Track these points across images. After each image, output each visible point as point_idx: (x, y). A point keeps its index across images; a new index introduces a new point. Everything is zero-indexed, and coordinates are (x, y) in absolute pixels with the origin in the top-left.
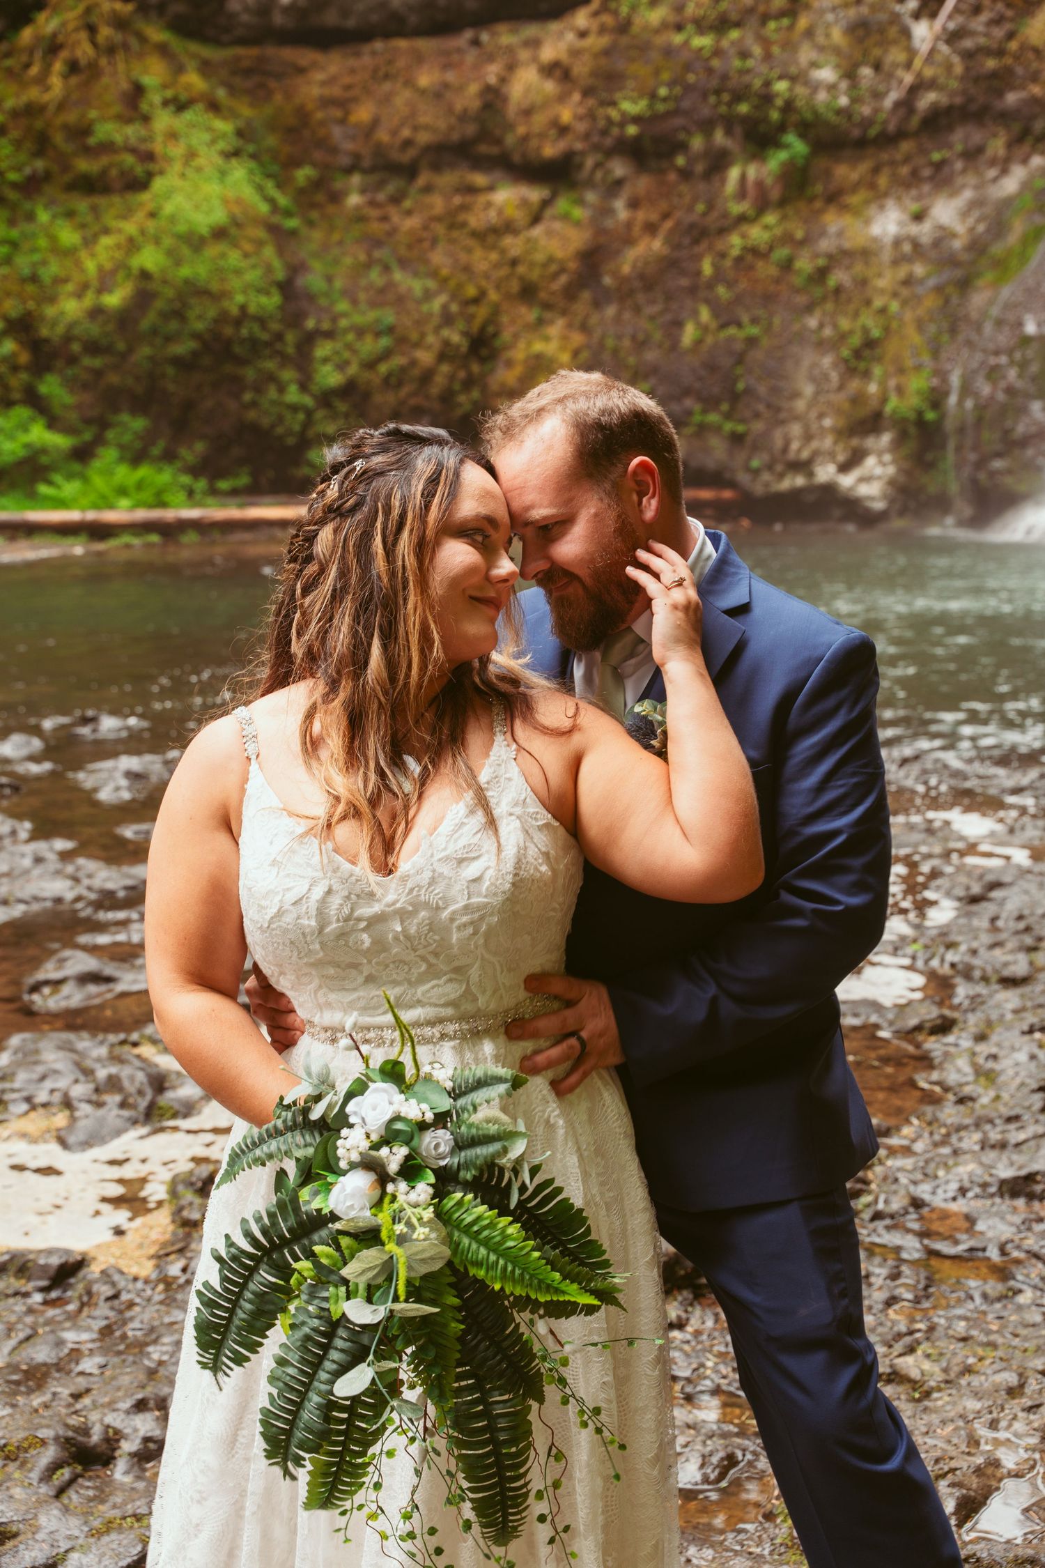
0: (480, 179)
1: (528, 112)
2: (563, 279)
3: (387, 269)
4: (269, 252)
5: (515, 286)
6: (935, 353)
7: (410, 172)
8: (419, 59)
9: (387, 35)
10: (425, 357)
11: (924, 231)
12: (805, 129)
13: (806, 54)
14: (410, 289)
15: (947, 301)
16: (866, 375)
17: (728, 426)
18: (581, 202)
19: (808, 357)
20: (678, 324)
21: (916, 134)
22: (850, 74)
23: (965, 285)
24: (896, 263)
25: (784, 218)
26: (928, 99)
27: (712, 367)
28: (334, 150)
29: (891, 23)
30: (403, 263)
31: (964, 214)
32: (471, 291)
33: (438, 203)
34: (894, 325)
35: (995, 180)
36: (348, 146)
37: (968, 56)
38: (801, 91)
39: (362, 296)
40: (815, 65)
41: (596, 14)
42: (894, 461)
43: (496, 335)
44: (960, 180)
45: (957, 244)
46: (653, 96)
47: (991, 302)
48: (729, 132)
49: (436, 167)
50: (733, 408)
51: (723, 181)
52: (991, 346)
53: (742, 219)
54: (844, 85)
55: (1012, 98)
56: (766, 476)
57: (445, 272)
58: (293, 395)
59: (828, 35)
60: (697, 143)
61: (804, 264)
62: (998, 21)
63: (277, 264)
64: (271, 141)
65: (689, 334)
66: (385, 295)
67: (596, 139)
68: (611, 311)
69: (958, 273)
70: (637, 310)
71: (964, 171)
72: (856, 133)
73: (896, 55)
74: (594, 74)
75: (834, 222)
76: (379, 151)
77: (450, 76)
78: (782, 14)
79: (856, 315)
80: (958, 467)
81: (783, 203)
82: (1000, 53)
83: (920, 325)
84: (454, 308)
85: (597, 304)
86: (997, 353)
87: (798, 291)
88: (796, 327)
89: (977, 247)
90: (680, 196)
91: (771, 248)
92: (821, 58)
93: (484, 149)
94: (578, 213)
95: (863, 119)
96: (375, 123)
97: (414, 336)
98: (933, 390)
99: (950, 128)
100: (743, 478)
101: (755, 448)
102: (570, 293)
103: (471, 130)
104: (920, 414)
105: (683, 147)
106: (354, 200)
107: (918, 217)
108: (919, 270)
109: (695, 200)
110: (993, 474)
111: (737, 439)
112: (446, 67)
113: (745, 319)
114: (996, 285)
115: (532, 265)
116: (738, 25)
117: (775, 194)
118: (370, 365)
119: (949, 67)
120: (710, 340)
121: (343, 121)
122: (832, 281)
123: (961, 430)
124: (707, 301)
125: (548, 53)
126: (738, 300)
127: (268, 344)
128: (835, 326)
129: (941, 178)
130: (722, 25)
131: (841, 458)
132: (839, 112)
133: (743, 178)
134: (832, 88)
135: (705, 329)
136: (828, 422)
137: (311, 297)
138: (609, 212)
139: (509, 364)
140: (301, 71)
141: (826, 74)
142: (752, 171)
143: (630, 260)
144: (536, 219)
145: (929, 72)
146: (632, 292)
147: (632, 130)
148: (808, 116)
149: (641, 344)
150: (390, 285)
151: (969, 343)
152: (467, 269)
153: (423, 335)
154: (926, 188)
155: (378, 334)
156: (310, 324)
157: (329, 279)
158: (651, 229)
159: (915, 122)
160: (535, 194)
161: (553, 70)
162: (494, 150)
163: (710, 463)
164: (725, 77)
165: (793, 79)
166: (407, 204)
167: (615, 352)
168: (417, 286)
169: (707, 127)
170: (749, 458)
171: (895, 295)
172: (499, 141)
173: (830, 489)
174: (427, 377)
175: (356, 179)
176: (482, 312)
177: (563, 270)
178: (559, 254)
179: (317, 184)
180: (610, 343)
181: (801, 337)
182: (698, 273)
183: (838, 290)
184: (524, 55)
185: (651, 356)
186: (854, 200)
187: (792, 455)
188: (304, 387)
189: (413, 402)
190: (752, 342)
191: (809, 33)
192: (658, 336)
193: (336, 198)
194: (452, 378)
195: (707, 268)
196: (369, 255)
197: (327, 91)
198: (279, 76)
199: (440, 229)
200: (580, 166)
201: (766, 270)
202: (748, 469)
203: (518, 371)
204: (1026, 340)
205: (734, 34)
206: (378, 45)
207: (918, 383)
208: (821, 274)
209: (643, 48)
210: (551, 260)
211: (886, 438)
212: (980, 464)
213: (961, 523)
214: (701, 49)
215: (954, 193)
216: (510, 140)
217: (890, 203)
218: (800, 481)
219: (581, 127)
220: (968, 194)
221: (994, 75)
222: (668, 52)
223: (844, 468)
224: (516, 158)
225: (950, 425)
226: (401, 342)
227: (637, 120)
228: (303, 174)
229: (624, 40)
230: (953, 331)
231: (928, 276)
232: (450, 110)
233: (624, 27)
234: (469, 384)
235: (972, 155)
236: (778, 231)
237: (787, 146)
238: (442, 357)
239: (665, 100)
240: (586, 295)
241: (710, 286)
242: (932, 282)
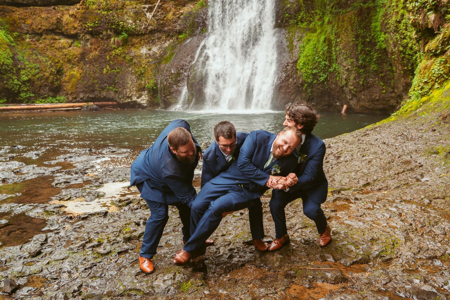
0: (57, 37)
1: (67, 24)
2: (77, 59)
3: (37, 55)
4: (8, 50)
5: (66, 60)
6: (155, 76)
7: (41, 35)
8: (42, 12)
9: (34, 6)
10: (47, 74)
11: (151, 52)
12: (126, 31)
13: (126, 17)
14: (42, 60)
15: (156, 66)
16: (141, 80)
17: (114, 89)
18: (80, 43)
19: (130, 76)
20: (103, 69)
21: (148, 34)
22: (135, 22)
23: (159, 63)
24: (146, 58)
25: (123, 48)
26: (150, 28)
27: (110, 78)
28: (23, 29)
29: (142, 13)
30: (40, 54)
31: (158, 50)
32: (57, 61)
33: (48, 42)
34: (147, 70)
35: (164, 44)
36: (26, 28)
37: (157, 20)
38: (125, 24)
39: (31, 61)
40: (128, 19)
41: (81, 5)
42: (148, 97)
43: (62, 70)
44: (157, 43)
45: (157, 55)
46: (95, 23)
47: (165, 67)
48: (111, 31)
49: (47, 34)
50: (115, 86)
51: (110, 41)
52: (166, 75)
53: (115, 48)
54: (134, 23)
55: (165, 28)
56: (123, 99)
57: (50, 56)
58: (16, 82)
59: (130, 14)
60: (104, 33)
61: (128, 58)
62: (162, 14)
63: (10, 53)
64: (7, 26)
65: (105, 71)
66: (36, 61)
67: (83, 30)
68: (88, 66)
69: (158, 61)
70: (94, 66)
71: (158, 42)
72: (137, 33)
73: (143, 19)
74: (81, 17)
75: (133, 50)
76: (33, 30)
77: (49, 15)
78: (121, 9)
79: (139, 68)
80: (161, 98)
81: (122, 46)
82: (163, 20)
83: (151, 71)
84: (53, 64)
85: (85, 64)
86: (167, 76)
87: (127, 63)
88: (127, 70)
89: (161, 56)
90: (101, 43)
91: (121, 54)
92: (129, 18)
93: (57, 31)
94: (79, 45)
95: (138, 30)
96: (32, 24)
97: (44, 70)
98: (155, 83)
99: (155, 33)
100: (117, 99)
101: (120, 94)
102: (79, 61)
103: (55, 27)
104: (153, 87)
105: (102, 33)
106: (28, 40)
107: (150, 50)
108: (150, 60)
109: (105, 44)
110: (167, 99)
111: (116, 92)
112: (48, 13)
113: (116, 68)
114: (166, 63)
115: (70, 55)
116: (111, 10)
117: (121, 44)
118: (34, 76)
119: (154, 22)
120: (109, 72)
121: (24, 23)
122: (134, 62)
123: (161, 91)
124: (108, 64)
125: (71, 12)
126: (115, 64)
127: (9, 70)
128: (135, 70)
129: (153, 43)
130: (108, 10)
131: (137, 96)
132: (133, 29)
133: (114, 40)
134: (132, 24)
135: (108, 70)
136: (134, 89)
137: (19, 61)
138: (87, 45)
139: (66, 76)
140: (14, 12)
141: (130, 21)
142: (116, 39)
143: (91, 55)
144: (70, 46)
145: (150, 23)
146: (92, 62)
147: (90, 29)
148: (127, 29)
149: (95, 73)
150: (38, 58)
151: (161, 74)
152: (55, 56)
153: (46, 70)
154: (151, 44)
155: (36, 69)
156: (19, 66)
157: (23, 57)
158: (96, 49)
159: (148, 31)
160: (70, 41)
161: (72, 16)
162: (60, 31)
163: (111, 97)
164: (109, 20)
165: (124, 22)
166: (40, 41)
167: (89, 74)
168: (44, 59)
169: (106, 30)
170: (119, 96)
171: (146, 64)
172: (61, 30)
173: (135, 102)
174: (47, 78)
175: (28, 35)
176: (59, 65)
177: (77, 57)
178: (76, 54)
179: (19, 36)
180: (88, 72)
181: (128, 72)
182: (106, 59)
183: (135, 63)
184: (66, 12)
185: (97, 75)
186: (137, 46)
187: (127, 95)
188: (18, 80)
189: (44, 83)
190: (118, 73)
191: (126, 13)
192: (98, 71)
193: (23, 39)
194: (53, 78)
195: (108, 58)
196: (32, 52)
197: (20, 16)
198: (8, 12)
199: (49, 47)
200: (80, 35)
201: (120, 59)
202: (119, 98)
203: (68, 77)
204: (172, 74)
205: (111, 12)
206: (32, 7)
207: (152, 82)
208: (132, 60)
209: (92, 13)
210: (74, 55)
211: (146, 92)
212: (165, 97)
213: (162, 108)
214: (104, 14)
215: (156, 46)
216: (63, 29)
217: (144, 47)
218: (129, 100)
219: (79, 28)
220: (159, 46)
221: (162, 24)
222: (97, 14)
223: (138, 98)
224: (65, 33)
225: (159, 90)
226: (41, 70)
227: (91, 27)
228: (15, 34)
229: (88, 11)
230: (158, 72)
231: (152, 61)
232: (50, 23)
233: (88, 8)
234: (57, 80)
235: (159, 38)
236: (122, 51)
237: (124, 35)
238: (51, 74)
239: (97, 24)
240: (82, 62)
241: (109, 61)
242: (153, 62)
